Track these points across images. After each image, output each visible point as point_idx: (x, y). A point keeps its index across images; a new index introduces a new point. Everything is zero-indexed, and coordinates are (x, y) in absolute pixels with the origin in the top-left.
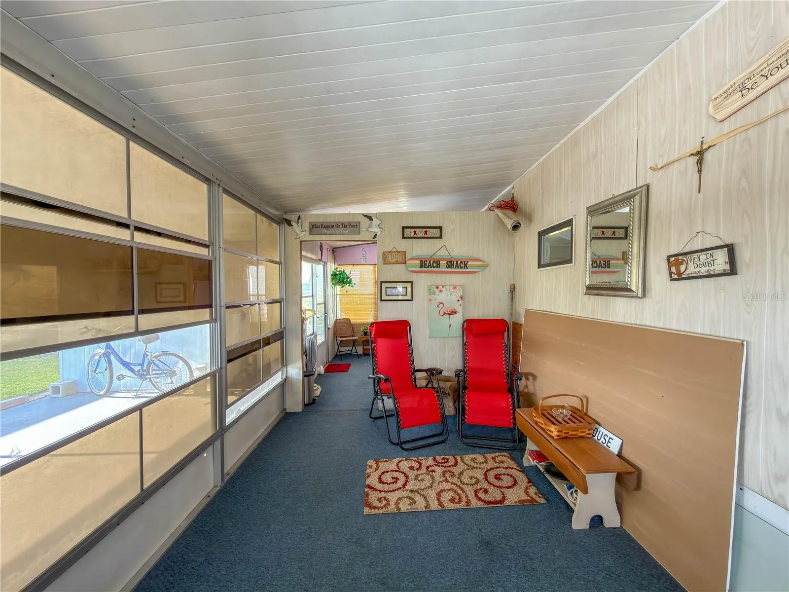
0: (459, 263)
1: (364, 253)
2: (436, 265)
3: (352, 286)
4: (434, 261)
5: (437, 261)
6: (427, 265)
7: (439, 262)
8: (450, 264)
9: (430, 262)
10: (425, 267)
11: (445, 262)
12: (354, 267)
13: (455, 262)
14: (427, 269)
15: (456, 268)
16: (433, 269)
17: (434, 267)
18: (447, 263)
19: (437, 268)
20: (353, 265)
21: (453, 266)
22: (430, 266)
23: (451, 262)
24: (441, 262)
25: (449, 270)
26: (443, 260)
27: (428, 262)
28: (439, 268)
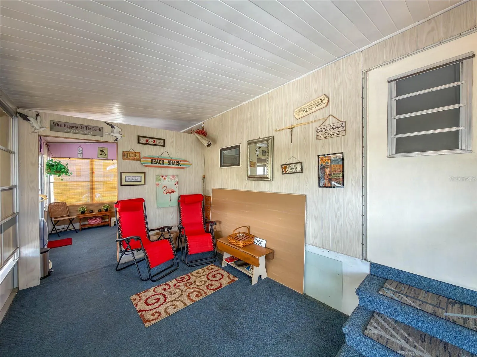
0: (175, 162)
1: (82, 149)
2: (161, 162)
3: (69, 175)
4: (160, 160)
5: (162, 160)
6: (156, 162)
7: (164, 161)
8: (170, 162)
9: (157, 160)
10: (154, 164)
11: (167, 161)
12: (70, 159)
13: (173, 162)
14: (156, 165)
15: (174, 165)
16: (159, 165)
17: (160, 164)
18: (168, 162)
19: (162, 164)
20: (69, 158)
21: (172, 164)
22: (157, 163)
23: (171, 161)
24: (165, 161)
25: (170, 166)
26: (166, 160)
27: (156, 160)
28: (164, 164)
